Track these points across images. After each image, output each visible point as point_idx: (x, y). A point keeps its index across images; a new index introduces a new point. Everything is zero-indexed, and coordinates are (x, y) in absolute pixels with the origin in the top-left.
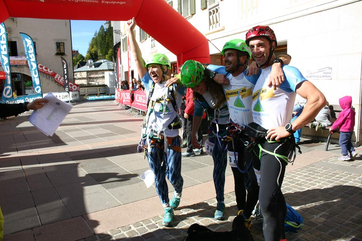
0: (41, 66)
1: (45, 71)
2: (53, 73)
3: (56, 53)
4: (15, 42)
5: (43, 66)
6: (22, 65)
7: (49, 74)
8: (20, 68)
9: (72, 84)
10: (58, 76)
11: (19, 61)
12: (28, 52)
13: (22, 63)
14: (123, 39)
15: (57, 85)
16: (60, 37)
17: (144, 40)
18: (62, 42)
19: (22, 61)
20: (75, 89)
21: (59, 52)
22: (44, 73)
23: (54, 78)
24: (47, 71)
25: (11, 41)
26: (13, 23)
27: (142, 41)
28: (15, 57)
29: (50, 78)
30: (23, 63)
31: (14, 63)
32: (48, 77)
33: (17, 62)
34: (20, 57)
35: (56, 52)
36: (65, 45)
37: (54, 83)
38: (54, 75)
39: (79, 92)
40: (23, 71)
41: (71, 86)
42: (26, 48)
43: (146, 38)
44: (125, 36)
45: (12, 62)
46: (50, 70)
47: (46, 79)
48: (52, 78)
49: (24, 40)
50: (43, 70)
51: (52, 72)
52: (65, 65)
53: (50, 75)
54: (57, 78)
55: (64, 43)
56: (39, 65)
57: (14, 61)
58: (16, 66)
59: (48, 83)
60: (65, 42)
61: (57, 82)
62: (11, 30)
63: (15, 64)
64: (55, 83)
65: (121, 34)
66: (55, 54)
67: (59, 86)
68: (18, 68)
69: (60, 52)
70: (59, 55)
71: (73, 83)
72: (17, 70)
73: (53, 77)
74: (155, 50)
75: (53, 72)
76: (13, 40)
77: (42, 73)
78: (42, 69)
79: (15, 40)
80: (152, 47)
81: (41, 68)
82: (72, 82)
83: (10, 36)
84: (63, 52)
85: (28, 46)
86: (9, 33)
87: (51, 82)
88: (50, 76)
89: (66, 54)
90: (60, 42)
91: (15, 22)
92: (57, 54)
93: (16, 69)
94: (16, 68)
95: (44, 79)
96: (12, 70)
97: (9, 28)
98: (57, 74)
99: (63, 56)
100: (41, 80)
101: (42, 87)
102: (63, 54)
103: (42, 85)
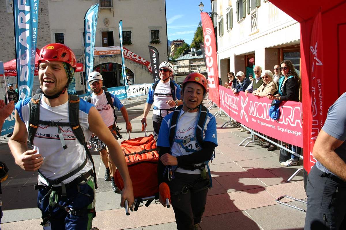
0: (135, 56)
1: (138, 61)
2: (147, 62)
4: (112, 32)
5: (136, 55)
6: (117, 55)
7: (142, 64)
8: (115, 58)
11: (114, 51)
13: (116, 53)
14: (219, 22)
15: (151, 74)
16: (155, 25)
17: (242, 18)
18: (157, 29)
19: (116, 51)
21: (154, 40)
22: (138, 62)
23: (147, 67)
24: (141, 61)
25: (108, 31)
26: (110, 12)
27: (240, 20)
28: (110, 47)
29: (144, 68)
30: (118, 53)
31: (109, 53)
32: (141, 66)
33: (112, 52)
34: (114, 47)
35: (150, 40)
37: (147, 72)
38: (147, 64)
40: (117, 61)
43: (244, 16)
44: (221, 18)
45: (107, 53)
46: (144, 60)
47: (139, 68)
48: (145, 68)
50: (137, 59)
51: (145, 61)
52: (154, 54)
53: (144, 64)
54: (151, 67)
55: (159, 31)
56: (133, 54)
57: (110, 51)
58: (111, 56)
59: (141, 73)
60: (160, 30)
61: (151, 72)
62: (108, 20)
65: (217, 16)
66: (150, 43)
68: (113, 58)
70: (154, 43)
72: (112, 60)
73: (146, 66)
74: (256, 31)
75: (146, 61)
76: (110, 30)
77: (135, 63)
78: (136, 59)
79: (112, 30)
80: (252, 27)
81: (135, 58)
83: (108, 26)
84: (158, 40)
86: (107, 24)
87: (144, 72)
88: (144, 66)
89: (161, 42)
90: (155, 30)
91: (112, 12)
92: (152, 42)
94: (111, 58)
95: (138, 69)
96: (107, 60)
97: (106, 19)
98: (150, 63)
99: (158, 44)
100: (135, 70)
101: (136, 77)
102: (157, 42)
103: (135, 75)
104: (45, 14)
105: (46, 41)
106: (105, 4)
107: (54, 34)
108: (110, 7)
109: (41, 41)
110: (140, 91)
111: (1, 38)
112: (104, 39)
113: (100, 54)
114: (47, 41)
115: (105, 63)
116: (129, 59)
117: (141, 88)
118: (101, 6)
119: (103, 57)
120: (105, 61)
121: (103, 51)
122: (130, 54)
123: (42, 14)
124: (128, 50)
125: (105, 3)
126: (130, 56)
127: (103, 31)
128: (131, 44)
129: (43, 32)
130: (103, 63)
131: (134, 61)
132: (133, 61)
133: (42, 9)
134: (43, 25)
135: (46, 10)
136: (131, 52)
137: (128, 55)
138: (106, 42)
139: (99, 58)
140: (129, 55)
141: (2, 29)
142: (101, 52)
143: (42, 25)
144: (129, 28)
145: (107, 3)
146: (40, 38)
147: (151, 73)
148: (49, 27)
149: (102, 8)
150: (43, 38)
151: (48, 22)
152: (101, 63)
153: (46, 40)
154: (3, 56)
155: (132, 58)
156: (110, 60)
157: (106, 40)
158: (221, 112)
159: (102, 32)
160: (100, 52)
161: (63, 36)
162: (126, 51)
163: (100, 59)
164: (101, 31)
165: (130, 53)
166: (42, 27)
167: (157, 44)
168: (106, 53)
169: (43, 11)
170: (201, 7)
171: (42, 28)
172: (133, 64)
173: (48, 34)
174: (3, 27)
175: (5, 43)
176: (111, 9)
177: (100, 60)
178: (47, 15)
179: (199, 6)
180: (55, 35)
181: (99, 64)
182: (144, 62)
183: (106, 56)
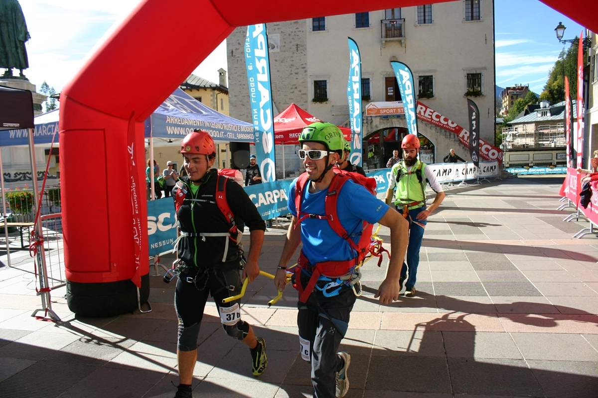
0: (438, 117)
1: (444, 125)
2: (457, 128)
3: (466, 91)
5: (440, 115)
7: (449, 130)
9: (490, 148)
10: (466, 133)
12: (404, 93)
15: (463, 148)
16: (474, 65)
18: (478, 72)
20: (495, 157)
21: (472, 90)
22: (442, 127)
23: (458, 136)
24: (447, 125)
26: (400, 46)
28: (397, 102)
29: (452, 136)
31: (397, 111)
32: (448, 134)
33: (401, 110)
36: (482, 77)
37: (457, 144)
38: (458, 130)
39: (500, 161)
41: (487, 150)
42: (401, 86)
45: (394, 111)
46: (453, 123)
47: (444, 137)
48: (455, 137)
49: (398, 73)
50: (441, 123)
51: (455, 125)
52: (474, 114)
53: (452, 131)
54: (464, 136)
55: (480, 74)
56: (436, 113)
57: (397, 109)
58: (399, 116)
59: (447, 145)
60: (483, 72)
61: (463, 143)
62: (397, 59)
63: (398, 113)
64: (459, 145)
66: (465, 95)
67: (465, 150)
68: (401, 119)
69: (474, 90)
70: (471, 96)
71: (491, 146)
72: (400, 123)
73: (456, 134)
75: (457, 126)
77: (438, 128)
78: (439, 122)
81: (438, 120)
82: (489, 144)
84: (479, 89)
85: (404, 82)
87: (453, 143)
88: (452, 133)
89: (483, 94)
90: (475, 72)
91: (403, 45)
92: (468, 94)
93: (398, 121)
94: (398, 119)
95: (442, 138)
96: (392, 123)
97: (394, 57)
98: (463, 129)
99: (478, 97)
100: (436, 140)
101: (437, 152)
102: (478, 94)
103: (437, 148)
104: (302, 53)
105: (300, 93)
106: (392, 34)
107: (313, 82)
108: (401, 38)
109: (293, 92)
110: (444, 174)
111: (240, 89)
112: (389, 88)
113: (382, 113)
114: (302, 92)
115: (388, 127)
116: (428, 121)
117: (446, 170)
118: (386, 37)
119: (386, 117)
120: (389, 124)
121: (386, 109)
122: (431, 114)
123: (297, 53)
124: (426, 107)
125: (393, 31)
126: (430, 117)
127: (387, 76)
128: (433, 96)
129: (297, 79)
130: (386, 127)
131: (437, 125)
132: (434, 126)
133: (297, 45)
134: (298, 69)
135: (303, 46)
136: (433, 111)
137: (426, 115)
138: (392, 94)
139: (379, 120)
140: (429, 115)
141: (242, 77)
142: (383, 109)
143: (296, 69)
144: (430, 71)
145: (396, 32)
146: (292, 88)
147: (463, 146)
148: (306, 71)
149: (388, 39)
150: (296, 88)
151: (306, 64)
152: (381, 127)
153: (300, 91)
154: (241, 115)
155: (433, 121)
156: (397, 124)
157: (392, 91)
158: (579, 214)
159: (386, 78)
160: (381, 109)
161: (326, 85)
162: (424, 109)
163: (381, 121)
164: (385, 76)
165: (430, 112)
166: (296, 71)
167: (476, 97)
168: (392, 111)
169: (298, 49)
170: (560, 32)
171: (296, 74)
172: (433, 130)
173: (304, 82)
174: (244, 73)
175: (244, 96)
176: (402, 41)
177: (380, 123)
178: (304, 53)
179: (556, 29)
180: (313, 84)
181: (379, 129)
182: (454, 128)
183: (390, 116)
